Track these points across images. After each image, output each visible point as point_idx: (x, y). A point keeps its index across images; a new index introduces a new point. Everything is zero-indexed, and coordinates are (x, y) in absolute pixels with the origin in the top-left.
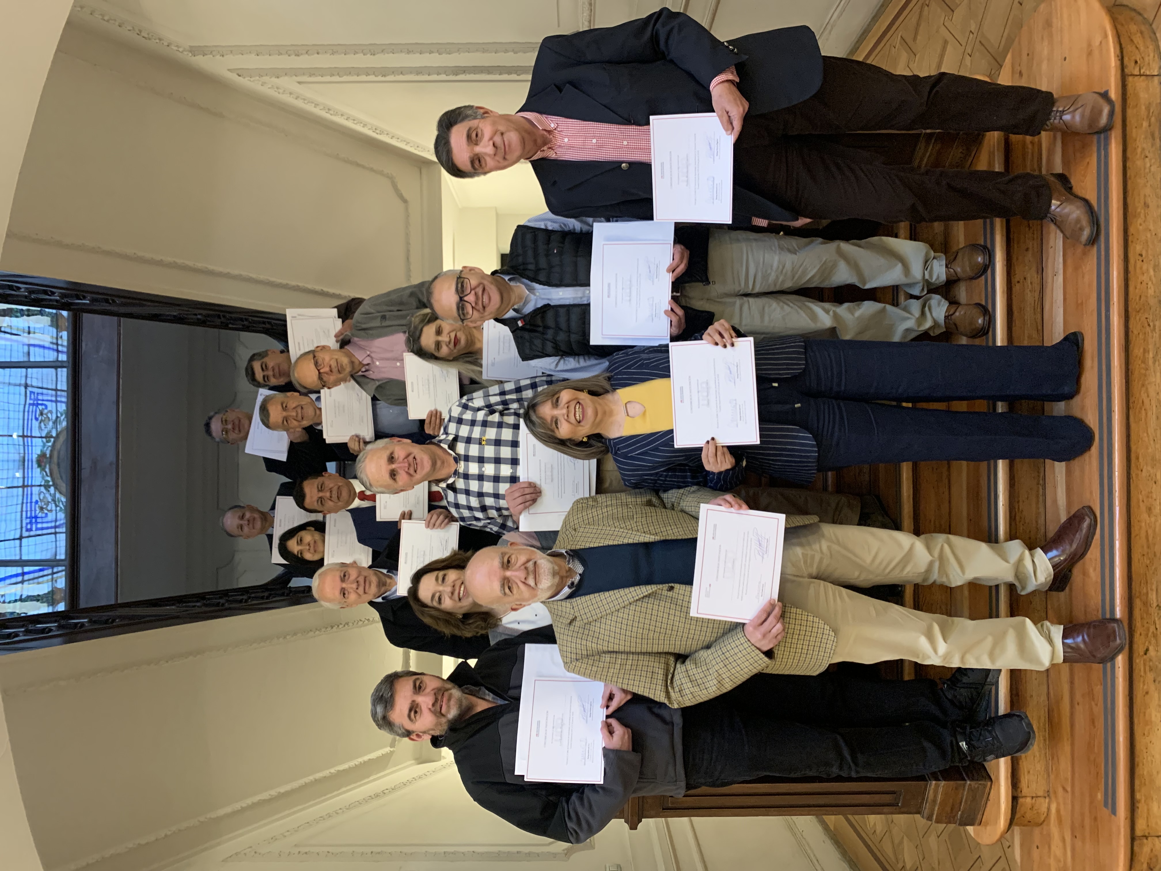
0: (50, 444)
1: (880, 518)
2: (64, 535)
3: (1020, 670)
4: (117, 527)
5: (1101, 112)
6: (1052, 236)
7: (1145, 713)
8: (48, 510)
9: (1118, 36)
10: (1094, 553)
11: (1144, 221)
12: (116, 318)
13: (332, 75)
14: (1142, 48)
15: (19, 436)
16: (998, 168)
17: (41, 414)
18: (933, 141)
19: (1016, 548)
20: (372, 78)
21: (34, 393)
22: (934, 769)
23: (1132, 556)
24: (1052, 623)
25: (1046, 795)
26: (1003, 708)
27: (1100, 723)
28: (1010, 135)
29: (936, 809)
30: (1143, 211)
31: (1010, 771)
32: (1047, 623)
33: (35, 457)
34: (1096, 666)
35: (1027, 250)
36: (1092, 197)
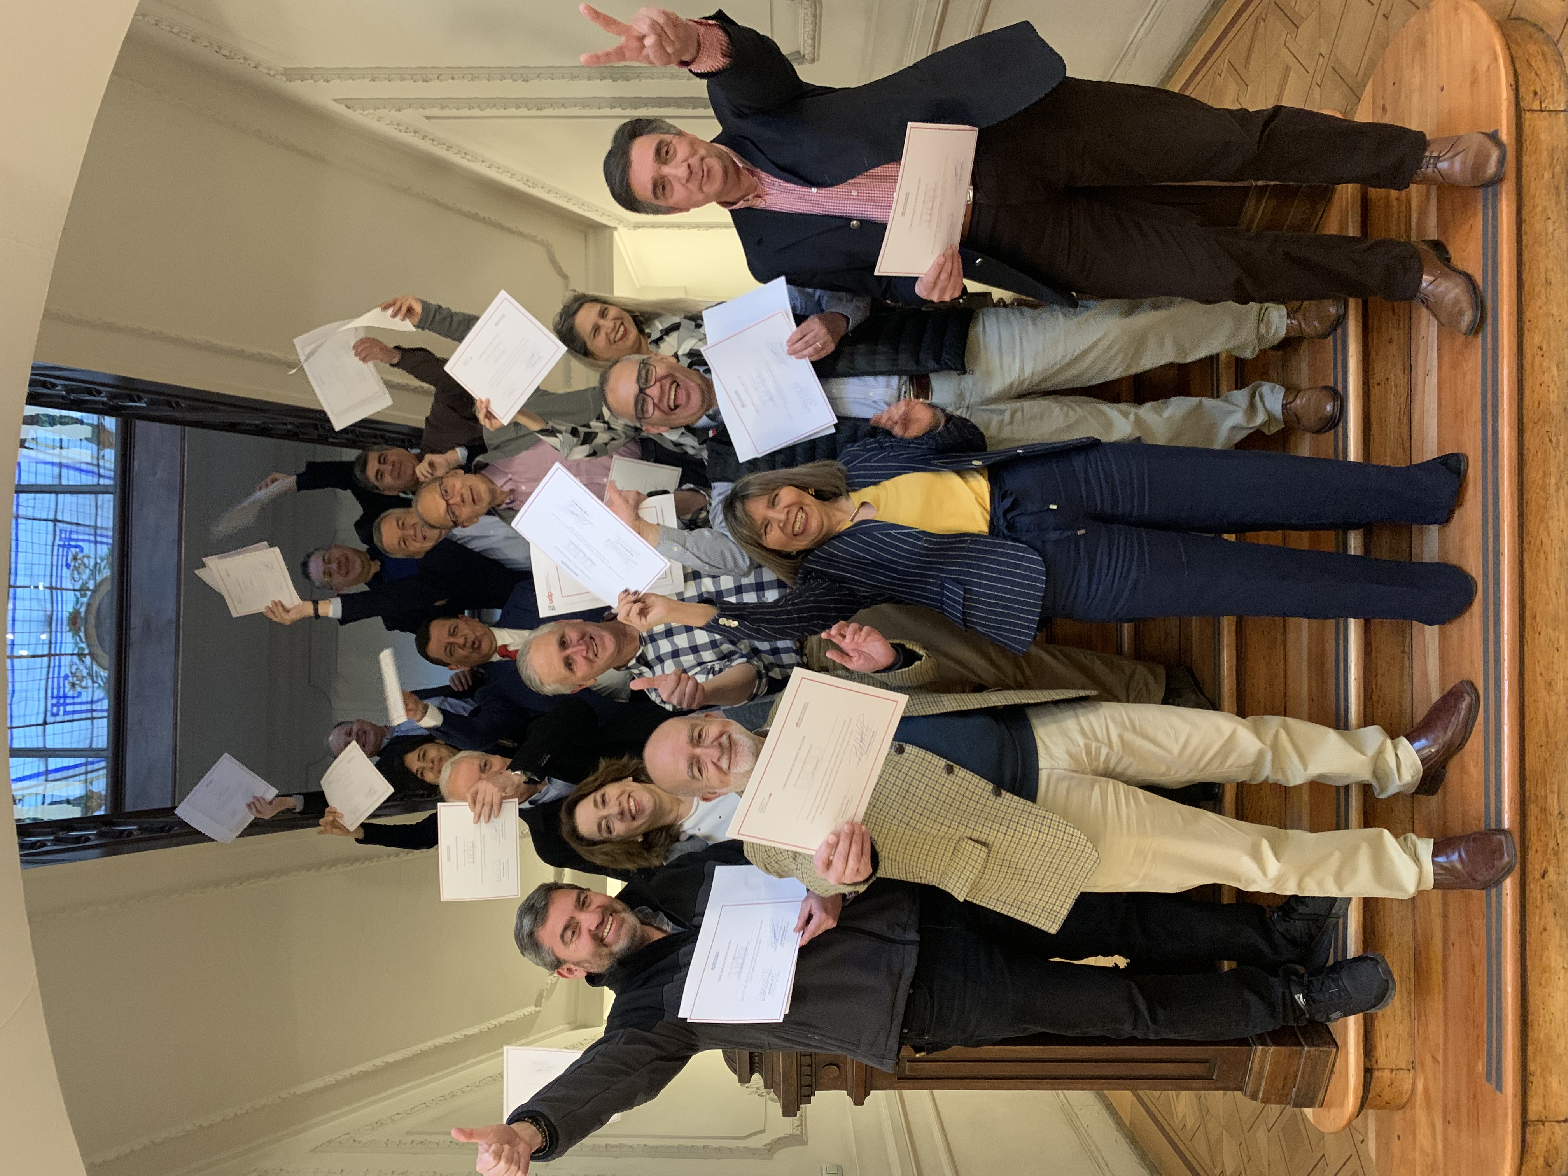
0: (85, 600)
1: (1193, 697)
2: (105, 720)
3: (1376, 899)
4: (176, 707)
5: (1488, 157)
6: (1424, 322)
7: (1542, 956)
8: (82, 687)
9: (1512, 60)
10: (1475, 742)
11: (1545, 304)
12: (179, 427)
13: (471, 108)
14: (1543, 76)
15: (45, 588)
16: (1353, 231)
17: (75, 558)
18: (1266, 197)
19: (1374, 735)
20: (523, 112)
21: (66, 531)
22: (1259, 1031)
23: (1526, 747)
24: (1419, 836)
25: (1411, 1068)
26: (1353, 950)
27: (1482, 970)
28: (1369, 189)
29: (1263, 1084)
30: (1543, 290)
31: (1362, 1032)
32: (1412, 836)
33: (66, 615)
34: (1476, 893)
35: (1391, 341)
36: (1476, 271)
